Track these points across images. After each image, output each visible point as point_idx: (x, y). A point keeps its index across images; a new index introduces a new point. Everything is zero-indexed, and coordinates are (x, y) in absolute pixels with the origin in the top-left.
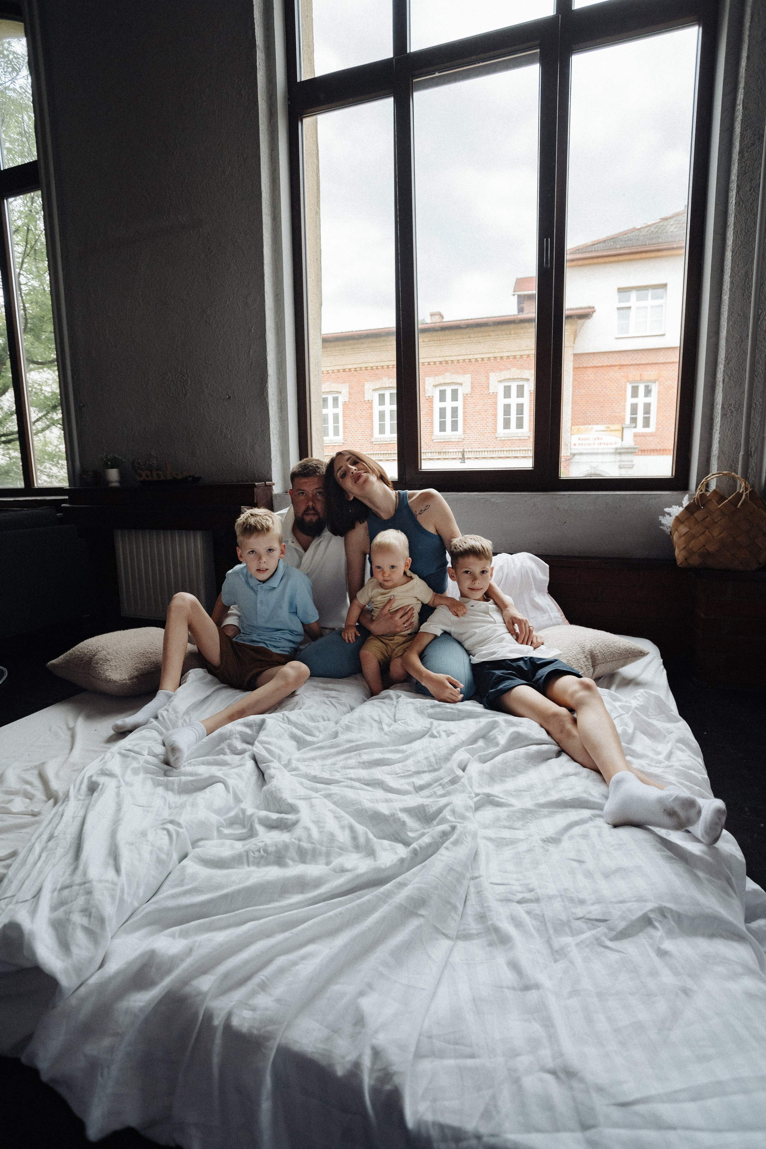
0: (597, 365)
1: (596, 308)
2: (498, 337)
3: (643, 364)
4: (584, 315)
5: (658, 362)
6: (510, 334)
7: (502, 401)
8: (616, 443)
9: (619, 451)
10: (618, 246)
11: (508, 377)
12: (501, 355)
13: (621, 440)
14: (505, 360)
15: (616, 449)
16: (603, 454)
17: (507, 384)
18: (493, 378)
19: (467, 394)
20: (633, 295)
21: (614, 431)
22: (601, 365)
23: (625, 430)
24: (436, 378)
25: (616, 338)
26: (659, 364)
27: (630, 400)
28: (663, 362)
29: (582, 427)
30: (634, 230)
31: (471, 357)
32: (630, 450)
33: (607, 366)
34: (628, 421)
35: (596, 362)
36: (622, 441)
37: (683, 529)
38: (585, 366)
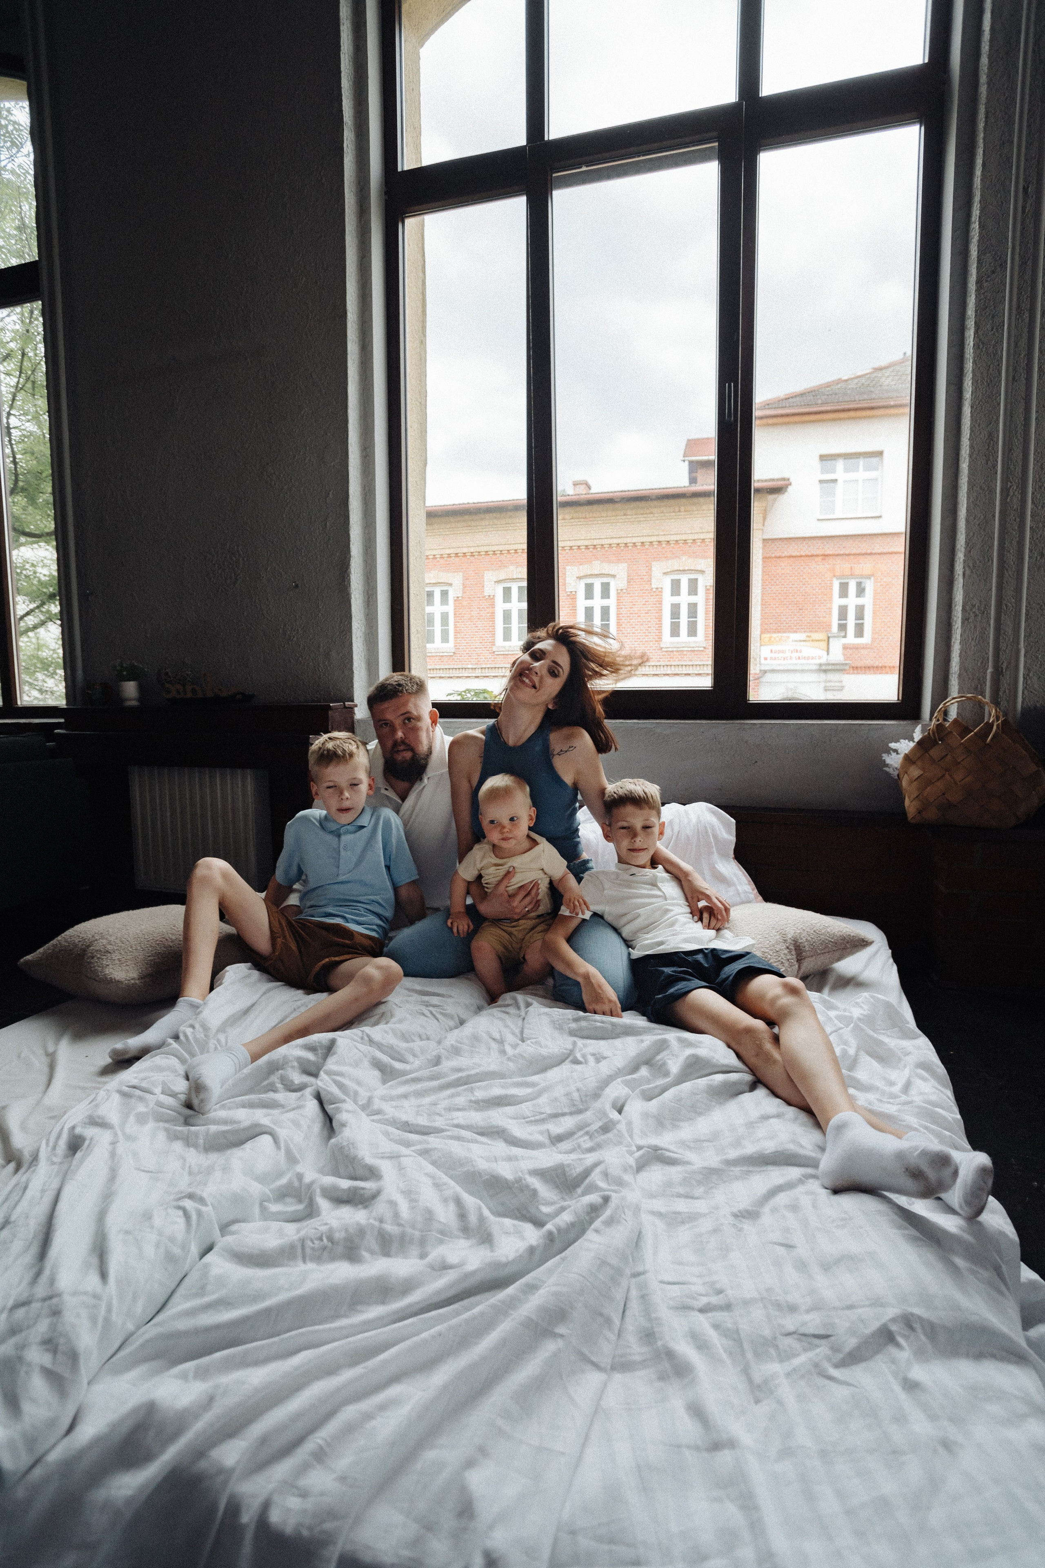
0: (794, 554)
1: (791, 480)
2: (662, 515)
3: (854, 554)
4: (777, 490)
5: (873, 552)
6: (680, 511)
7: (668, 600)
8: (820, 658)
9: (824, 668)
10: (820, 401)
11: (676, 568)
12: (668, 538)
13: (826, 653)
14: (672, 545)
15: (820, 665)
16: (803, 671)
17: (676, 577)
18: (657, 568)
19: (622, 590)
20: (840, 464)
21: (817, 641)
22: (798, 554)
23: (831, 640)
24: (581, 567)
25: (818, 520)
26: (875, 554)
27: (837, 601)
28: (879, 551)
29: (775, 635)
30: (840, 381)
31: (628, 540)
32: (838, 667)
33: (807, 556)
34: (835, 628)
35: (793, 550)
36: (828, 654)
37: (915, 771)
38: (778, 555)
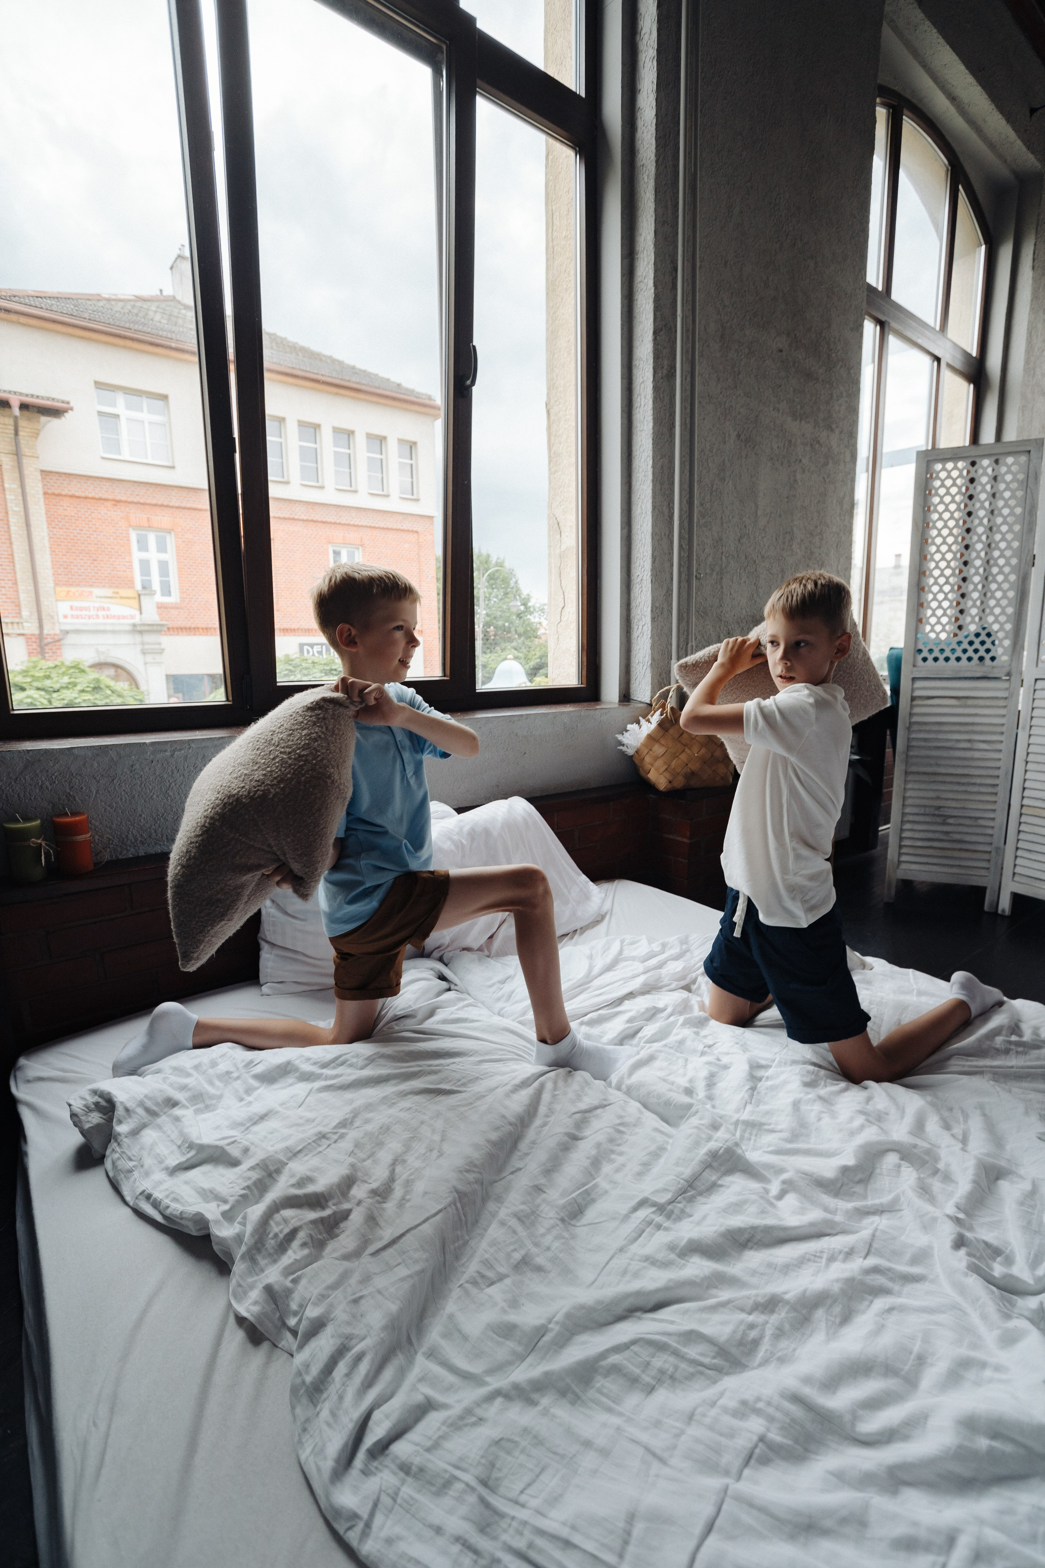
0: (77, 494)
1: (71, 405)
3: (150, 504)
4: (56, 411)
5: (171, 504)
8: (131, 617)
9: (137, 628)
13: (139, 612)
15: (133, 625)
16: (113, 632)
20: (121, 399)
21: (126, 598)
22: (83, 495)
23: (140, 598)
25: (103, 458)
26: (172, 507)
27: (137, 555)
28: (177, 504)
29: (72, 589)
32: (154, 628)
33: (93, 498)
35: (74, 488)
36: (142, 613)
37: (658, 750)
38: (56, 492)
